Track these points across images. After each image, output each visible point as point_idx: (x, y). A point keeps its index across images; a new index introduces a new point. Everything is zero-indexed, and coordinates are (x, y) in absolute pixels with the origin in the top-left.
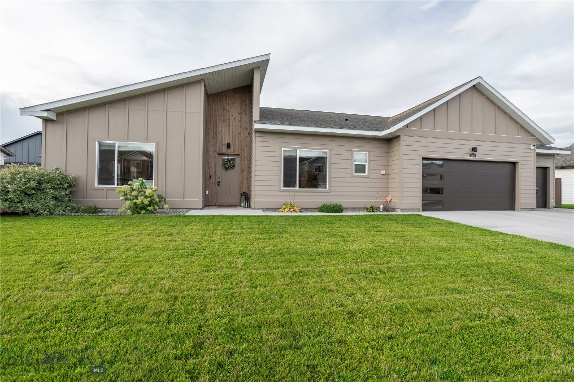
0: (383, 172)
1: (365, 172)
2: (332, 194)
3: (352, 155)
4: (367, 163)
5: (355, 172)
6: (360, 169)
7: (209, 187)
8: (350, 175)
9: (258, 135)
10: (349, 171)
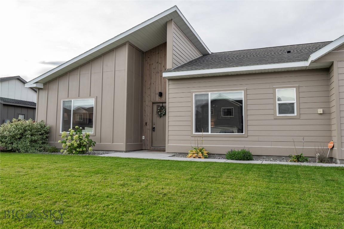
0: (320, 111)
1: (293, 112)
2: (249, 139)
3: (274, 93)
4: (295, 101)
5: (280, 113)
6: (286, 108)
7: (145, 132)
8: (272, 117)
9: (170, 82)
10: (272, 112)
